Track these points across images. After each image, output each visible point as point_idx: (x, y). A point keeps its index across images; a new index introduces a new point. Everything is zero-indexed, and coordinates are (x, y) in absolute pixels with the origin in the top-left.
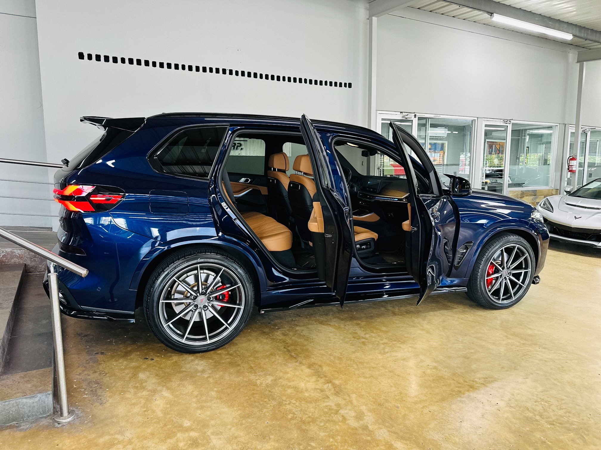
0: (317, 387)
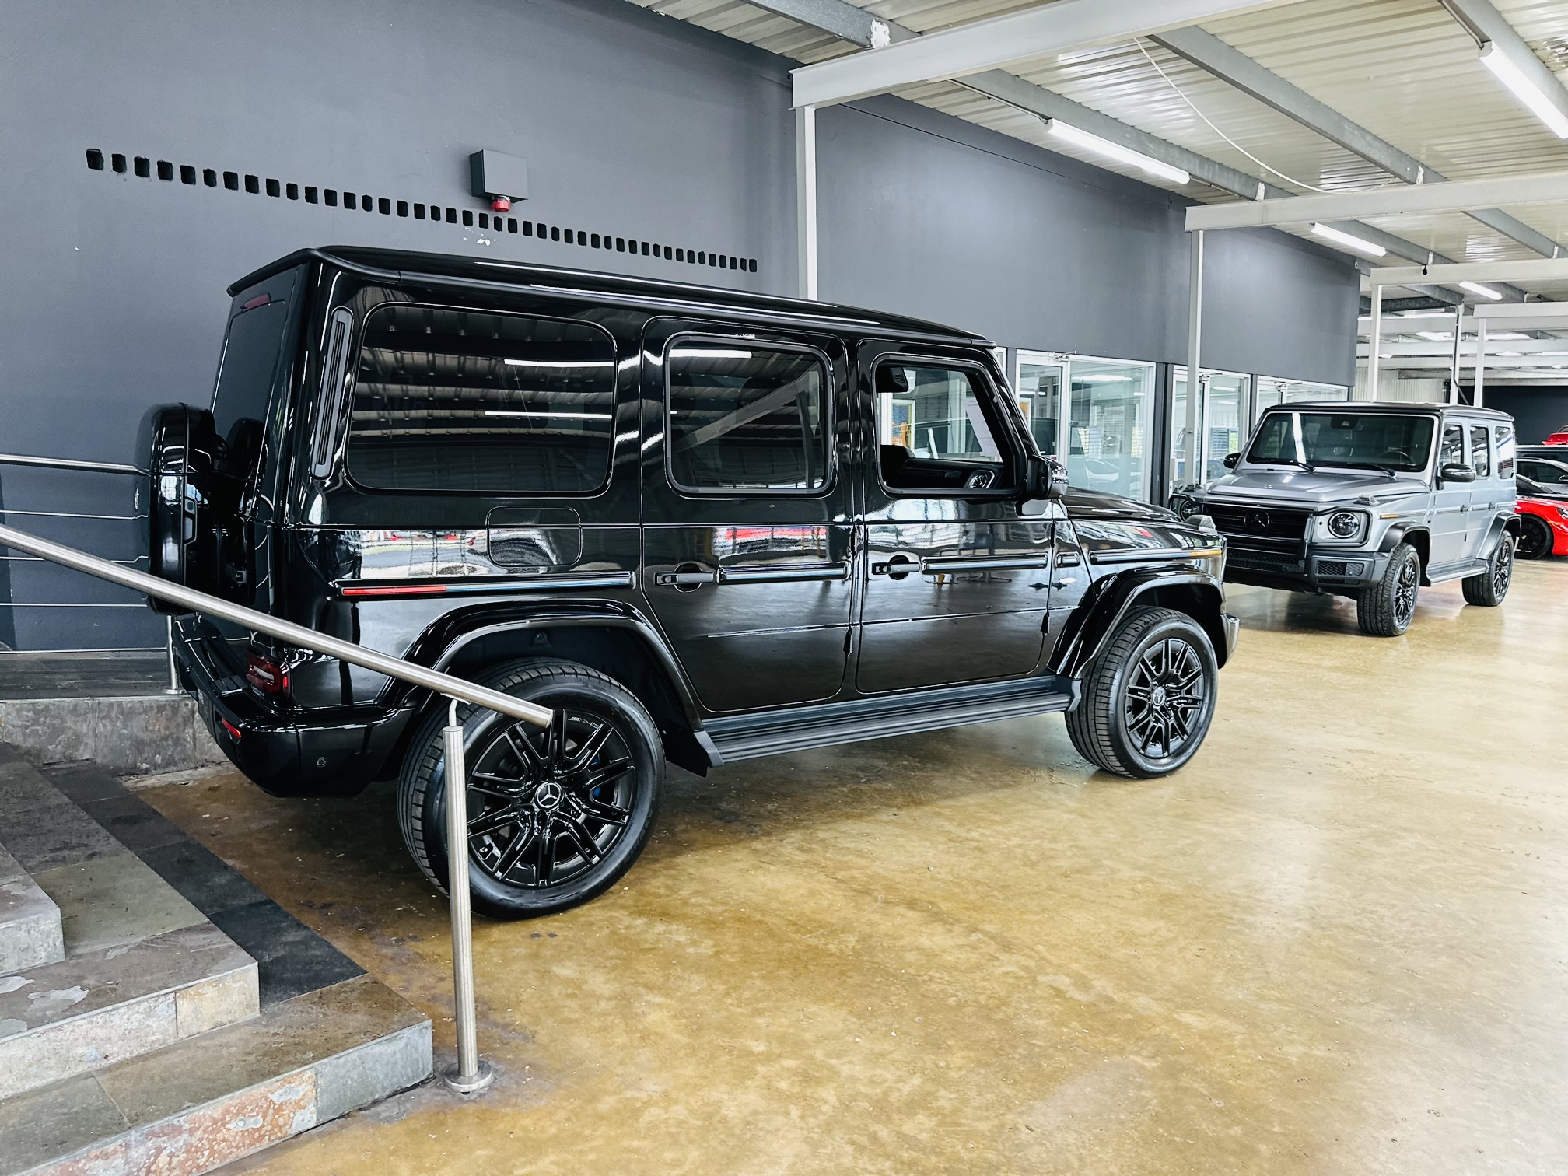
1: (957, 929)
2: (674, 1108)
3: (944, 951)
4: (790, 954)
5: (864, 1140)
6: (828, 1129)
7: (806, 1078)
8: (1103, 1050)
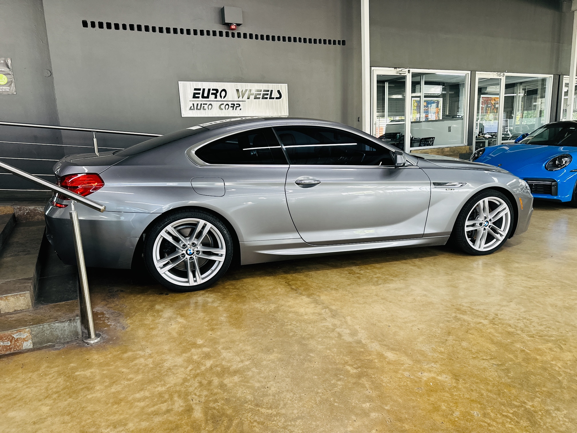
0: (316, 311)
1: (320, 307)
2: (149, 360)
3: (306, 315)
4: (244, 309)
5: (205, 382)
6: (196, 376)
7: (207, 356)
8: (337, 361)
